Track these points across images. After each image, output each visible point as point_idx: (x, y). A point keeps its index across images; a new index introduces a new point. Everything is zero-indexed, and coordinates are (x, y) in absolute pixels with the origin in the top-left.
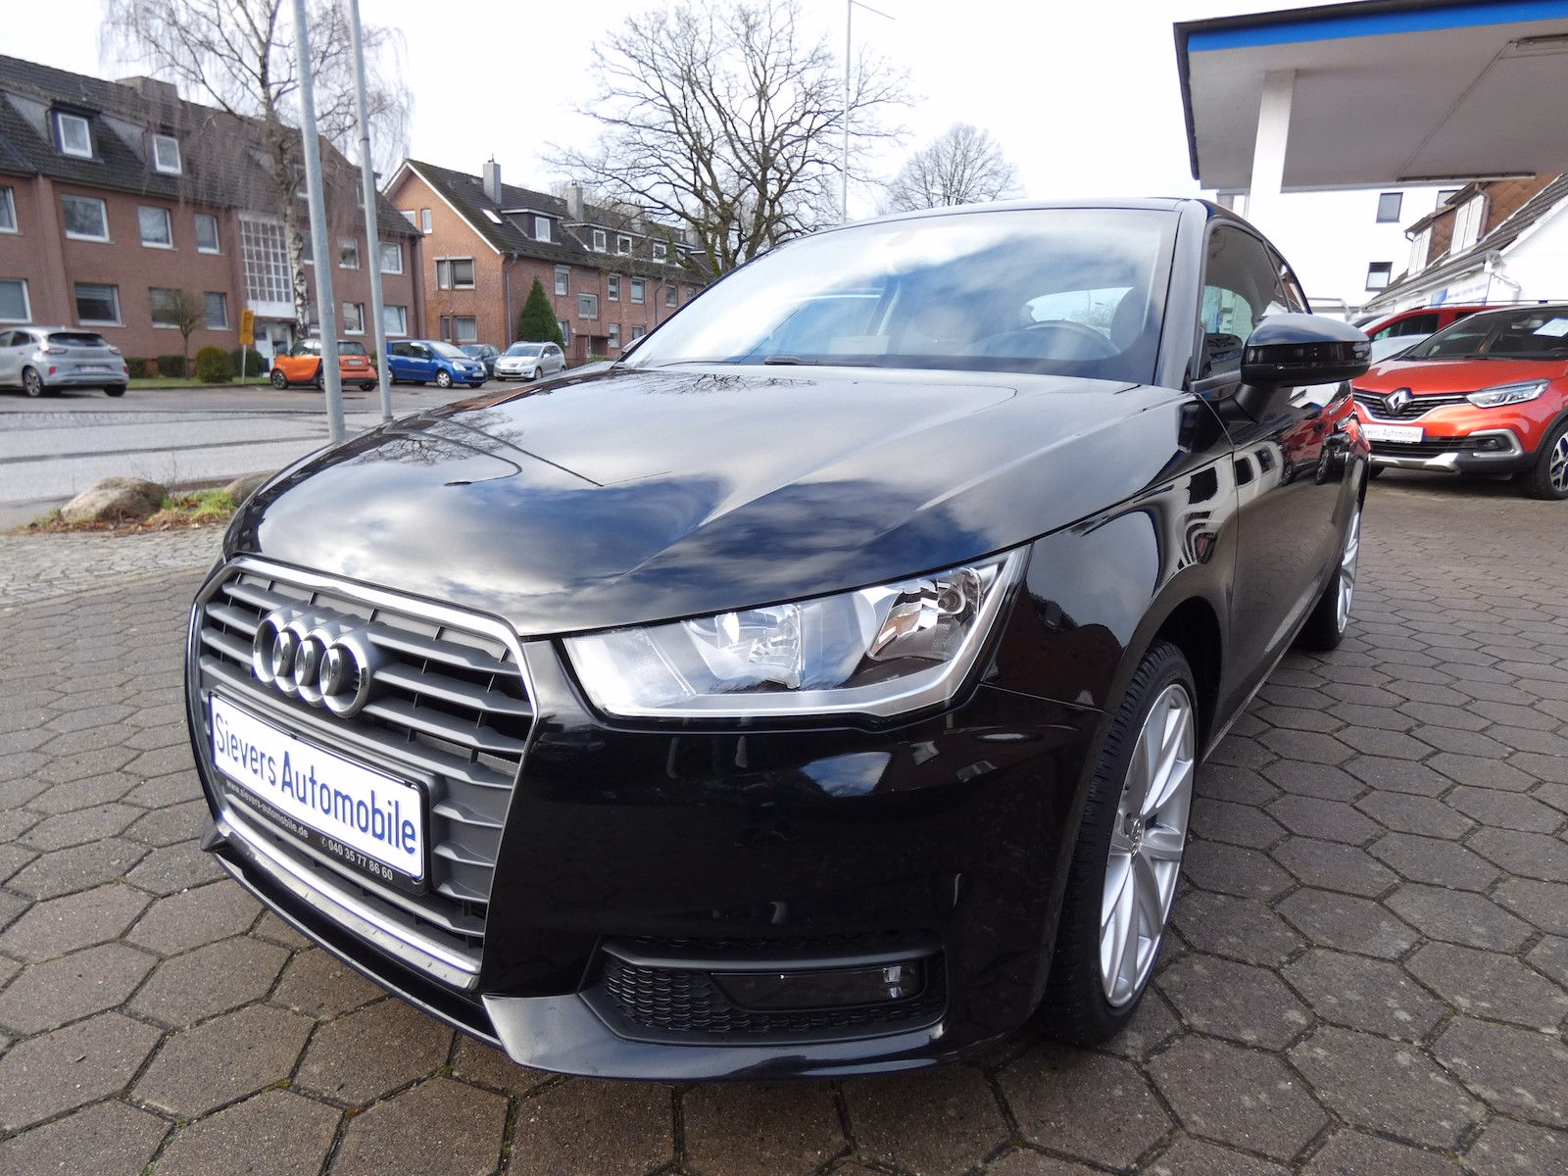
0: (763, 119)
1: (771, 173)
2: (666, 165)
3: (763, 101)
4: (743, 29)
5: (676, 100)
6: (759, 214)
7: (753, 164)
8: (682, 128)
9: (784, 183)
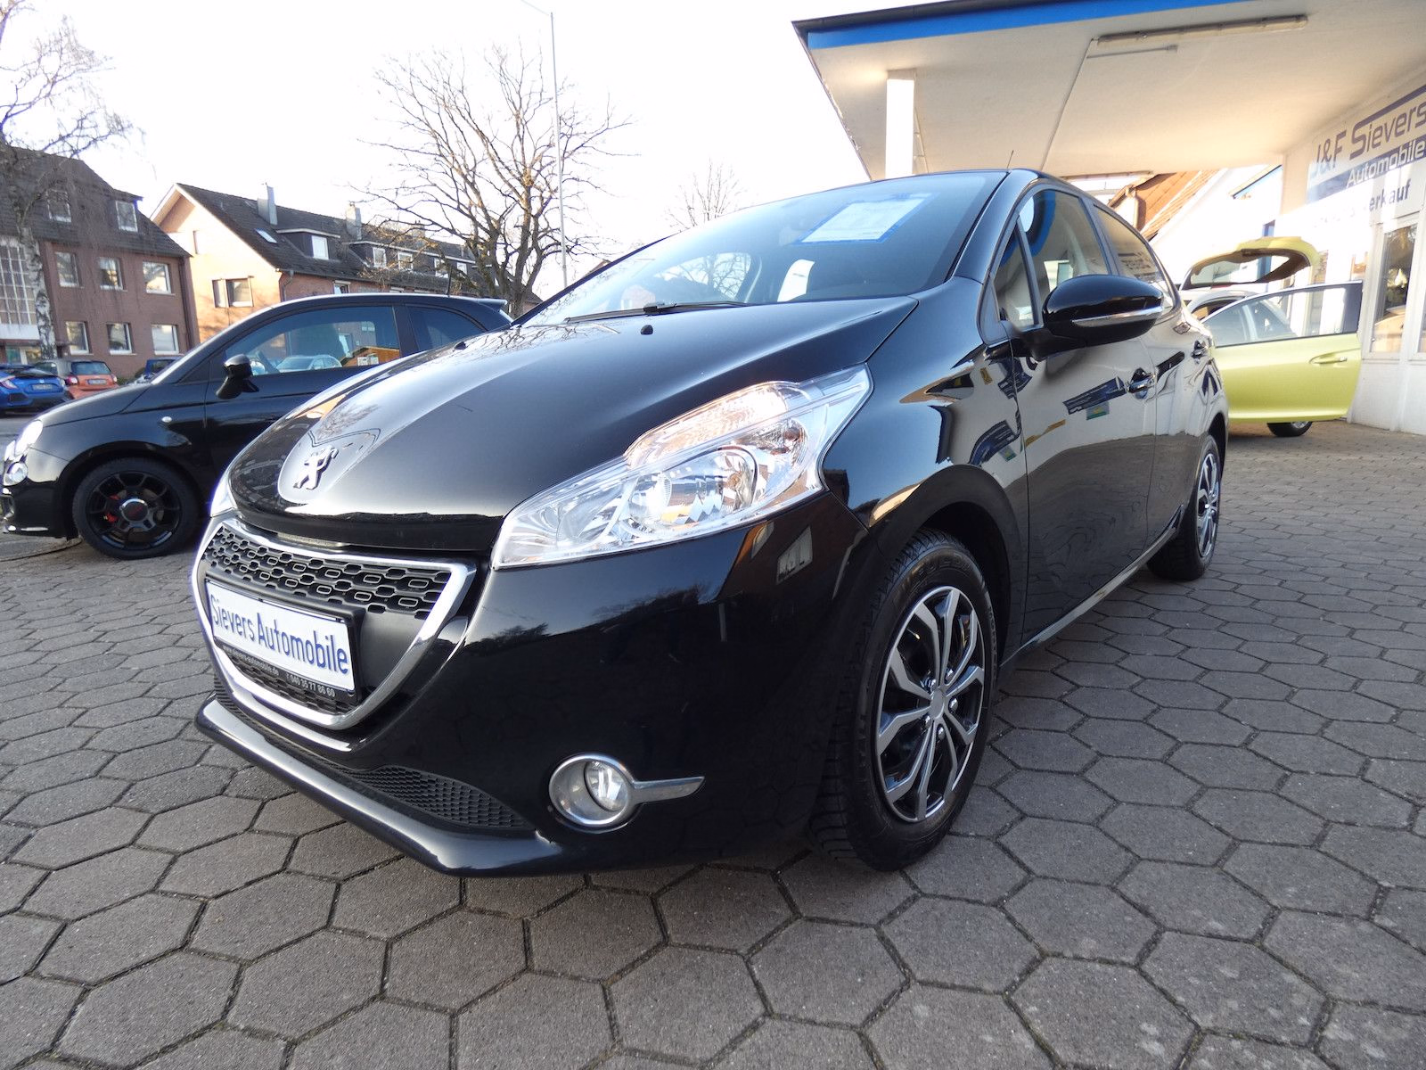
0: (521, 140)
1: (534, 192)
2: (435, 185)
3: (521, 127)
4: (496, 62)
5: (437, 126)
6: (525, 229)
7: (515, 183)
8: (443, 151)
9: (545, 200)
